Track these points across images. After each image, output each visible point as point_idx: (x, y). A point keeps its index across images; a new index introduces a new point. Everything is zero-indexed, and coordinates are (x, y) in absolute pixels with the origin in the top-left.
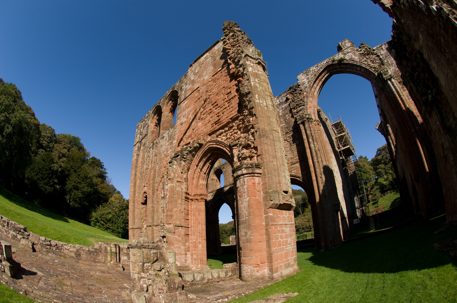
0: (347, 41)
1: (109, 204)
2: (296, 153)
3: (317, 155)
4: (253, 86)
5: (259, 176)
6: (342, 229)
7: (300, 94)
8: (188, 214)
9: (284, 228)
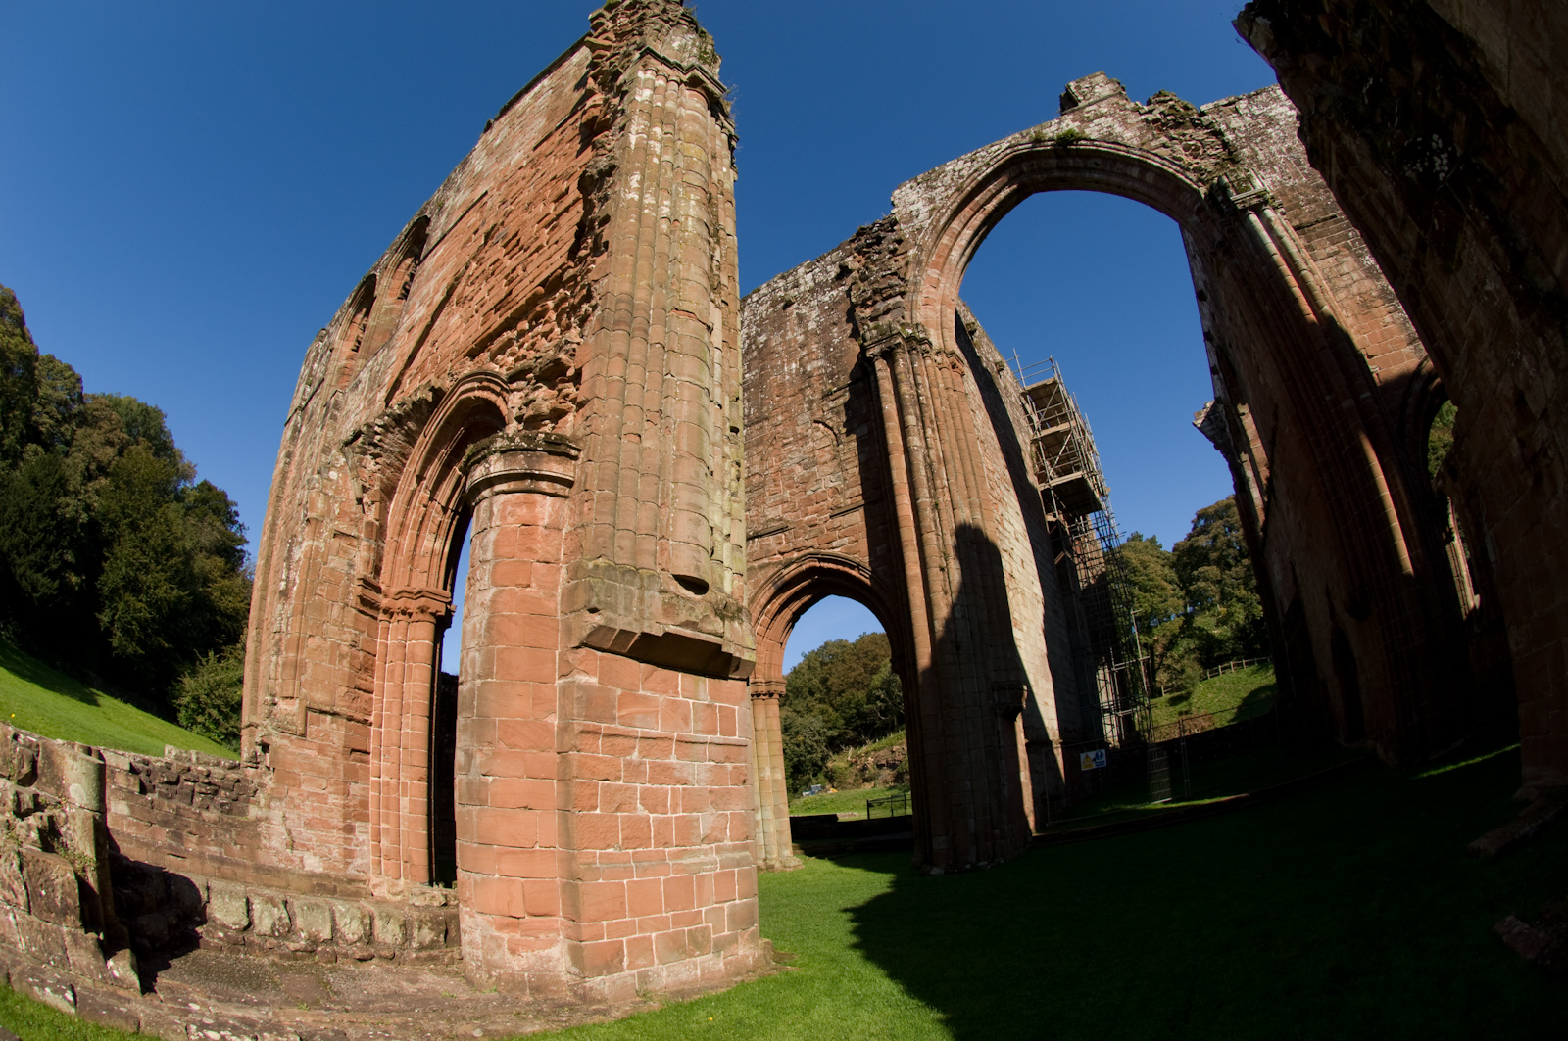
0: (1099, 78)
2: (854, 470)
3: (932, 478)
4: (633, 147)
5: (561, 492)
6: (1030, 787)
7: (893, 252)
8: (366, 670)
9: (673, 760)
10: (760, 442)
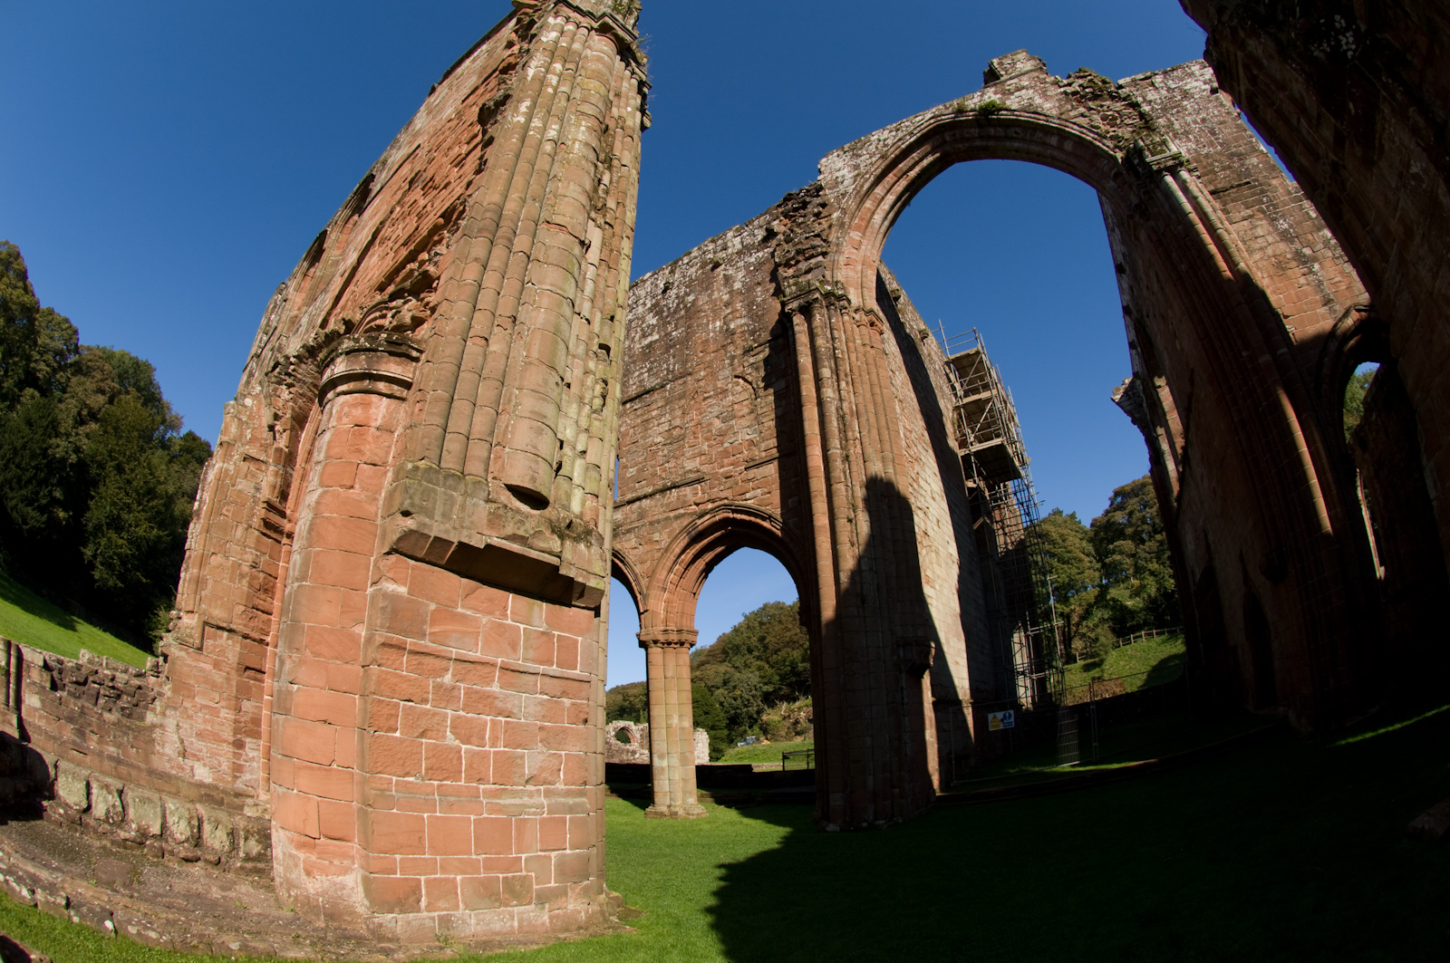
0: (1022, 56)
2: (770, 423)
3: (844, 429)
4: (529, 79)
5: (398, 394)
6: (936, 746)
7: (817, 215)
8: (266, 591)
9: (495, 688)
10: (682, 396)
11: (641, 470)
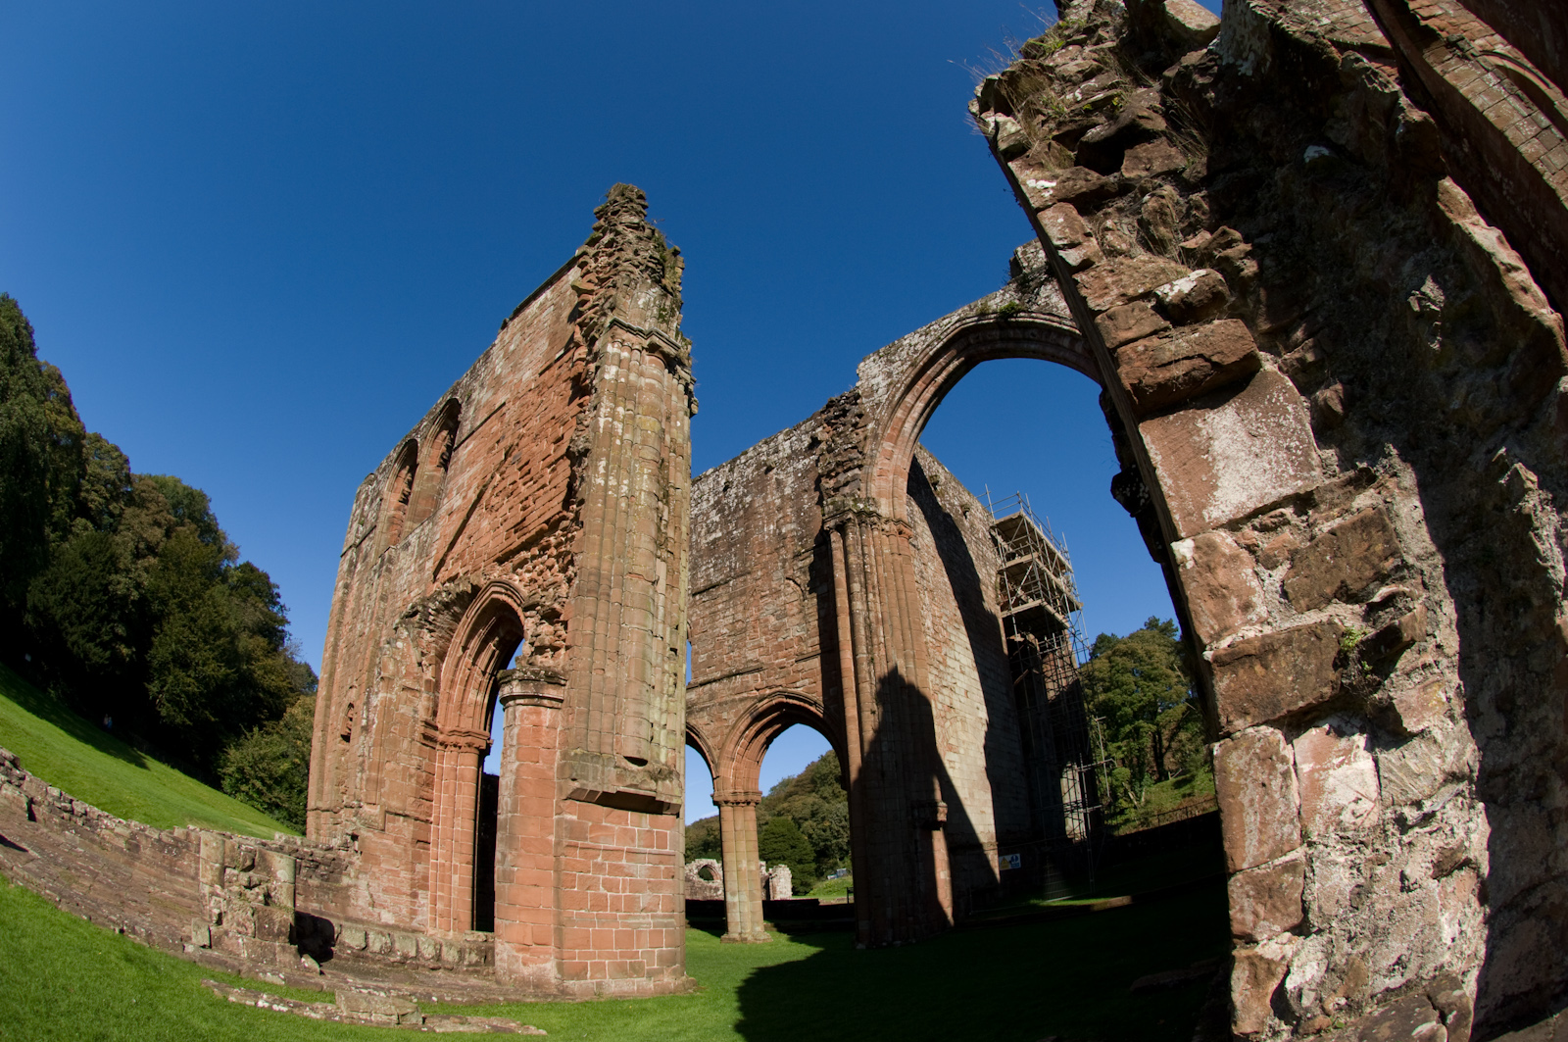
1: (286, 726)
2: (814, 622)
3: (870, 637)
4: (601, 431)
5: (556, 706)
7: (855, 425)
8: (428, 785)
10: (743, 593)
11: (710, 657)
